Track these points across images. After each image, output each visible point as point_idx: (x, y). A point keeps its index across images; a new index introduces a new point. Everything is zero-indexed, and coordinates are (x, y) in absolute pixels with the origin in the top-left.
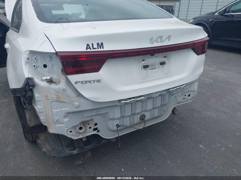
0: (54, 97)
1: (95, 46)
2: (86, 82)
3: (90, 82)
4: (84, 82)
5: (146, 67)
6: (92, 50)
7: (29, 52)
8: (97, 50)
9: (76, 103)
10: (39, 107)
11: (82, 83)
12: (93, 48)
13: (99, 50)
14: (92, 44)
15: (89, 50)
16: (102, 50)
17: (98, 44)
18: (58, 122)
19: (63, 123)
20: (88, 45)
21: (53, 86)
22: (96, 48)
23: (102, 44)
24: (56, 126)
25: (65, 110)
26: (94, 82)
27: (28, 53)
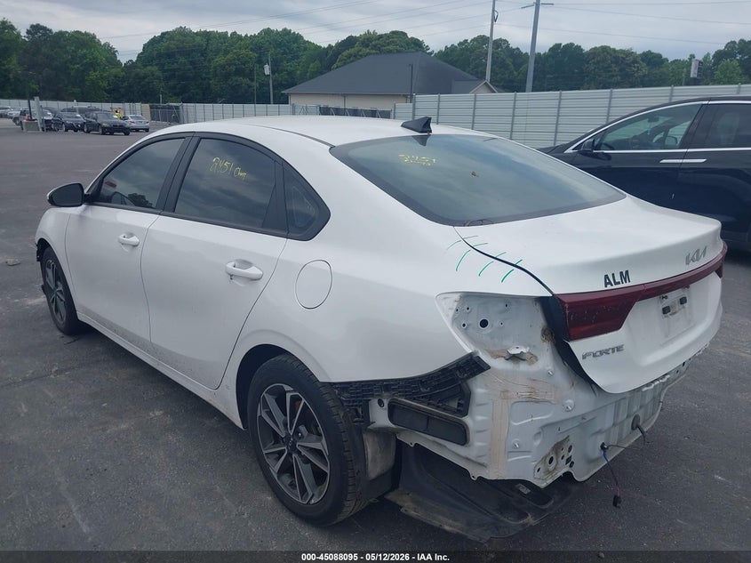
0: (524, 392)
1: (618, 279)
2: (602, 353)
3: (606, 352)
4: (598, 354)
5: (666, 310)
6: (615, 287)
7: (459, 294)
8: (621, 286)
9: (570, 401)
10: (479, 418)
11: (594, 355)
12: (616, 283)
13: (625, 285)
14: (613, 275)
15: (609, 287)
16: (628, 284)
17: (621, 273)
18: (515, 450)
19: (529, 452)
20: (606, 277)
21: (523, 367)
22: (619, 283)
23: (627, 272)
24: (510, 460)
25: (542, 420)
26: (613, 352)
27: (457, 297)
